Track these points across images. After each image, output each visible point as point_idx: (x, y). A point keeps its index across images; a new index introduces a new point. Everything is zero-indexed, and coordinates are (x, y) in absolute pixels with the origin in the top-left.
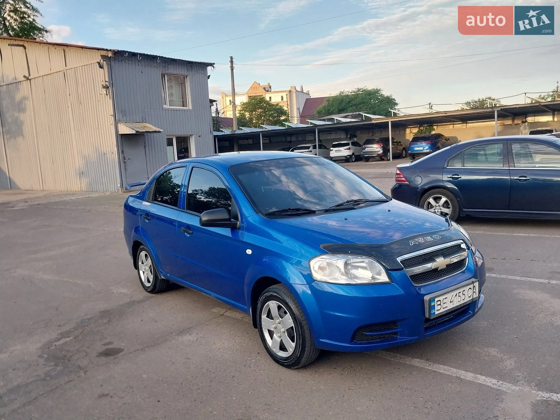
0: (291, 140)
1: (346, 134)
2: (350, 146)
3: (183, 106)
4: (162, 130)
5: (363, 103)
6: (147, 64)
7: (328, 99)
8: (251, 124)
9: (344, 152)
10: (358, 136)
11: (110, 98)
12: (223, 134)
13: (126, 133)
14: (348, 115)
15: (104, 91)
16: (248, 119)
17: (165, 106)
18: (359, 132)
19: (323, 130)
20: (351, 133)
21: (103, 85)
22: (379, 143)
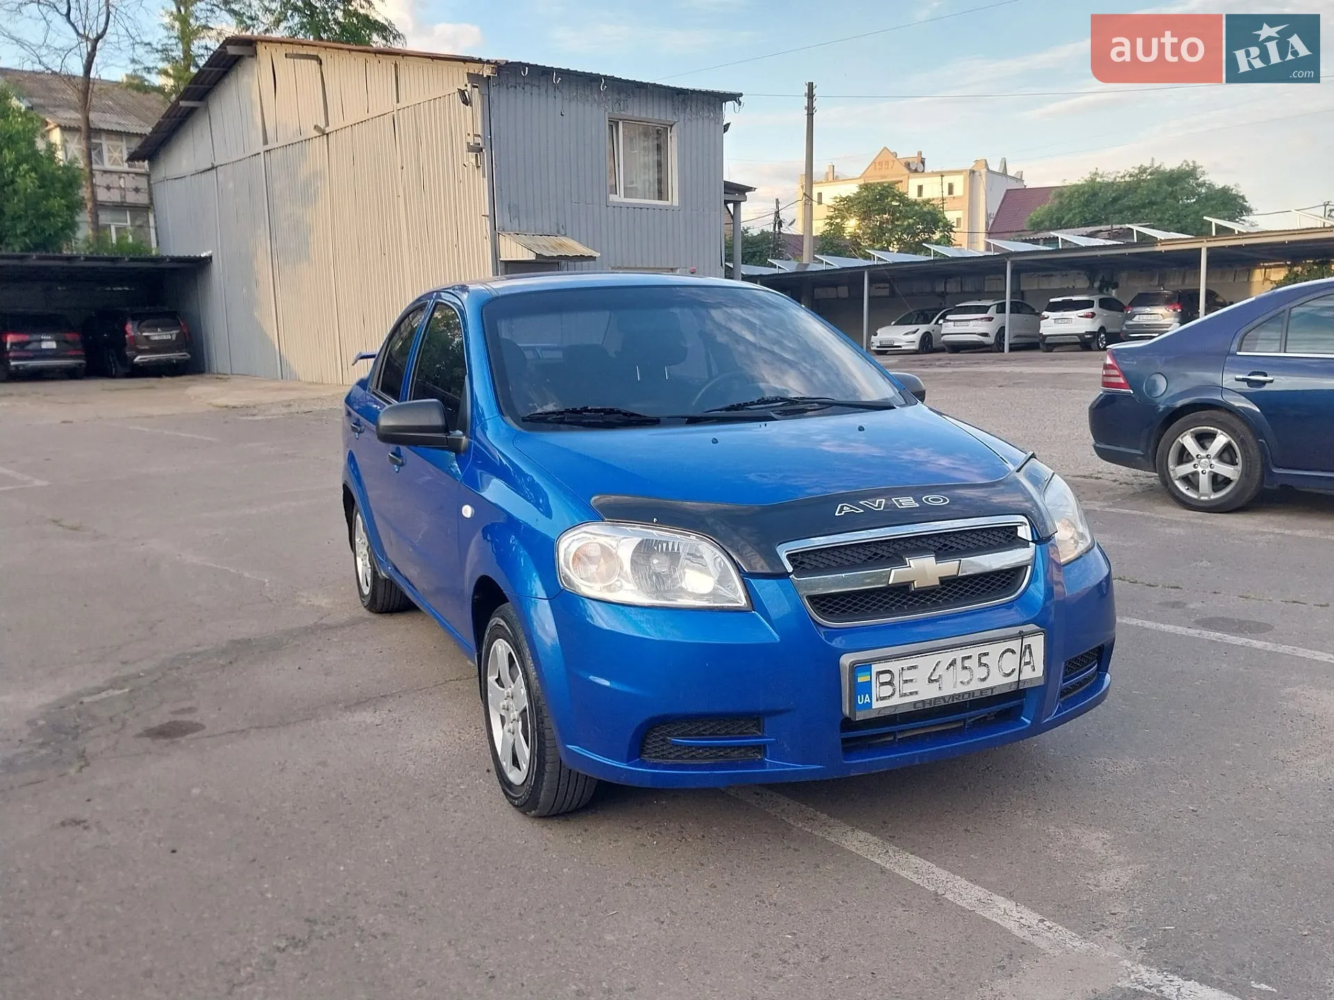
0: (945, 289)
1: (1090, 279)
2: (1095, 309)
3: (660, 198)
4: (597, 255)
5: (1152, 203)
6: (575, 94)
7: (1059, 192)
8: (855, 251)
9: (1076, 323)
10: (1120, 285)
11: (484, 176)
12: (775, 271)
13: (514, 259)
14: (1101, 231)
15: (471, 158)
16: (848, 238)
17: (613, 198)
18: (1124, 275)
19: (1026, 267)
20: (1103, 277)
21: (468, 143)
22: (1172, 304)
